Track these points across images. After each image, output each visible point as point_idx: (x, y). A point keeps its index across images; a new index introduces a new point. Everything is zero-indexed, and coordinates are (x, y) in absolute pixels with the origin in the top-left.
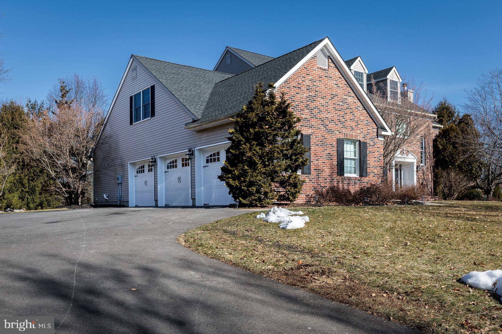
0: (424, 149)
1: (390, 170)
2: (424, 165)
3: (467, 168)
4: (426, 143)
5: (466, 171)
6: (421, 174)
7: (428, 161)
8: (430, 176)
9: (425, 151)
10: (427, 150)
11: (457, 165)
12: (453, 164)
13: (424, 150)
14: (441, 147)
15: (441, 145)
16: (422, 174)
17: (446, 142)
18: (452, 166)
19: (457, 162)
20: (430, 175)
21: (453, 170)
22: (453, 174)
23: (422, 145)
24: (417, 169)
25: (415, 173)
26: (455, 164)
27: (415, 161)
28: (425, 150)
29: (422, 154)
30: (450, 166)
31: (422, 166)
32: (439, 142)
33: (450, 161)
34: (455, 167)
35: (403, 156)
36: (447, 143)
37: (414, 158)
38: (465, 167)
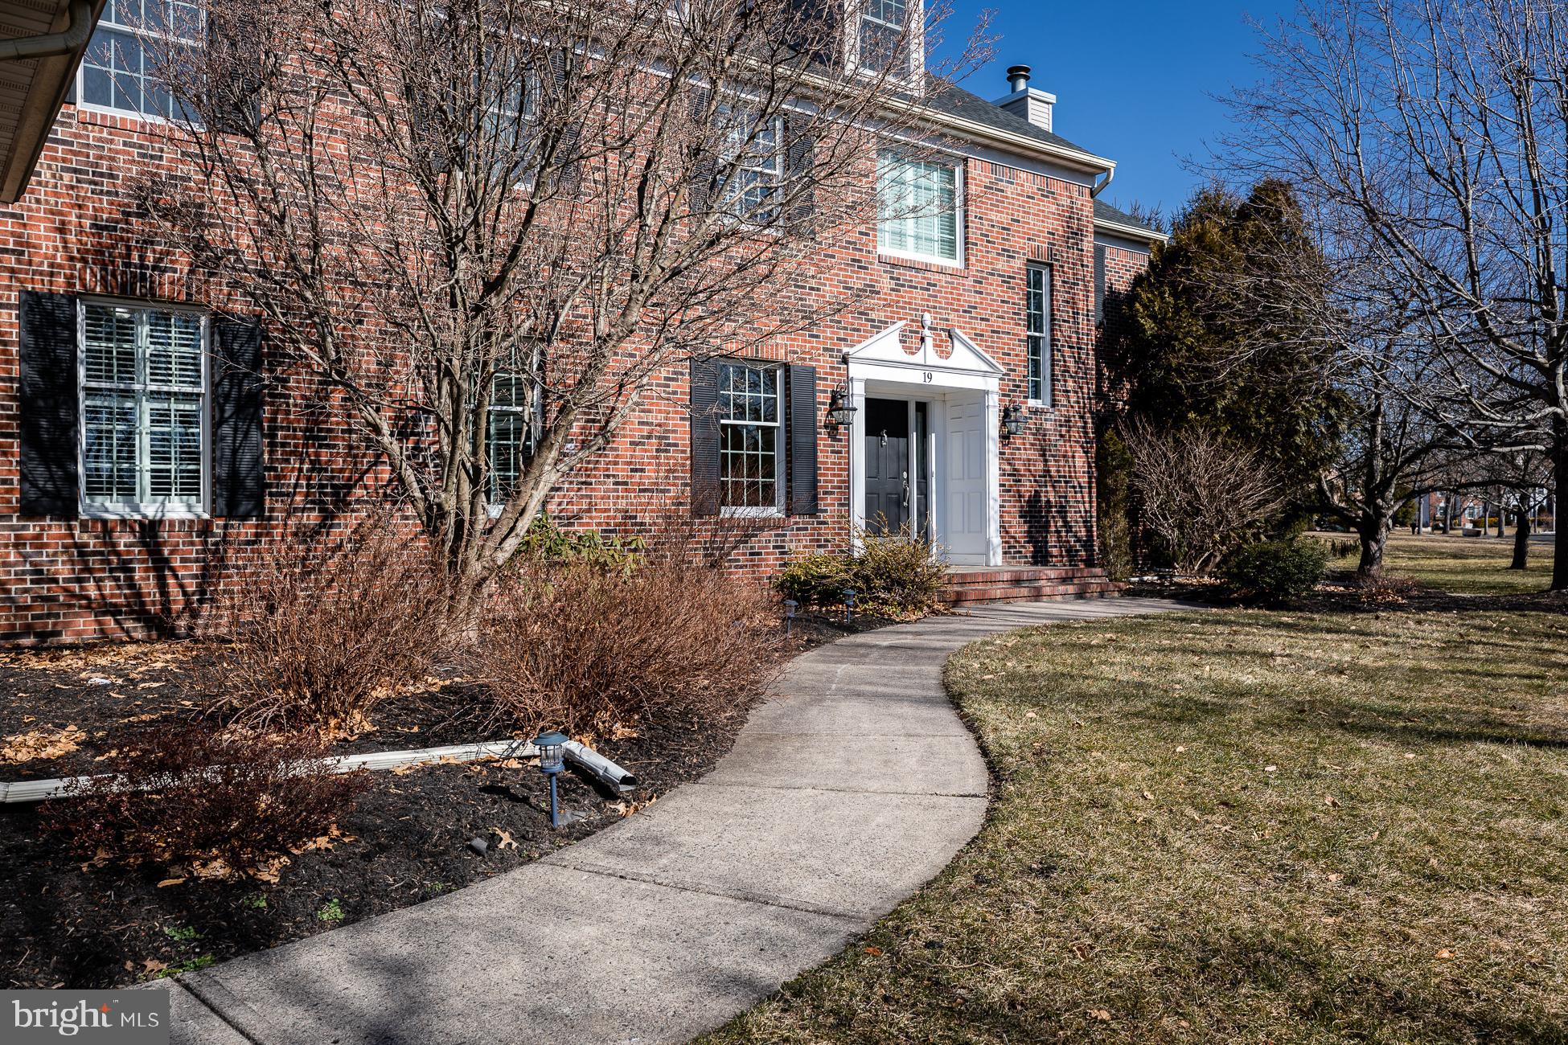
0: (1046, 327)
1: (832, 429)
2: (1047, 407)
3: (1268, 424)
4: (1060, 296)
5: (1267, 435)
6: (1026, 452)
7: (1071, 384)
8: (1080, 461)
9: (1052, 335)
10: (1065, 331)
11: (1225, 409)
12: (1205, 406)
13: (1045, 334)
14: (1149, 325)
15: (1153, 317)
16: (1033, 454)
17: (1176, 305)
18: (1200, 413)
19: (1224, 397)
20: (1080, 453)
21: (1201, 431)
22: (1201, 450)
23: (1039, 307)
24: (1003, 424)
25: (993, 446)
26: (1213, 402)
27: (993, 384)
28: (1052, 330)
29: (1035, 351)
30: (1192, 415)
31: (1035, 412)
32: (1145, 307)
33: (1192, 391)
34: (1214, 417)
35: (918, 358)
36: (1177, 310)
37: (985, 367)
38: (1259, 416)
